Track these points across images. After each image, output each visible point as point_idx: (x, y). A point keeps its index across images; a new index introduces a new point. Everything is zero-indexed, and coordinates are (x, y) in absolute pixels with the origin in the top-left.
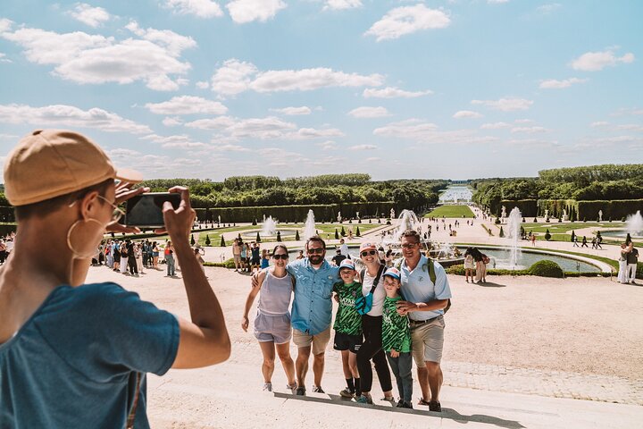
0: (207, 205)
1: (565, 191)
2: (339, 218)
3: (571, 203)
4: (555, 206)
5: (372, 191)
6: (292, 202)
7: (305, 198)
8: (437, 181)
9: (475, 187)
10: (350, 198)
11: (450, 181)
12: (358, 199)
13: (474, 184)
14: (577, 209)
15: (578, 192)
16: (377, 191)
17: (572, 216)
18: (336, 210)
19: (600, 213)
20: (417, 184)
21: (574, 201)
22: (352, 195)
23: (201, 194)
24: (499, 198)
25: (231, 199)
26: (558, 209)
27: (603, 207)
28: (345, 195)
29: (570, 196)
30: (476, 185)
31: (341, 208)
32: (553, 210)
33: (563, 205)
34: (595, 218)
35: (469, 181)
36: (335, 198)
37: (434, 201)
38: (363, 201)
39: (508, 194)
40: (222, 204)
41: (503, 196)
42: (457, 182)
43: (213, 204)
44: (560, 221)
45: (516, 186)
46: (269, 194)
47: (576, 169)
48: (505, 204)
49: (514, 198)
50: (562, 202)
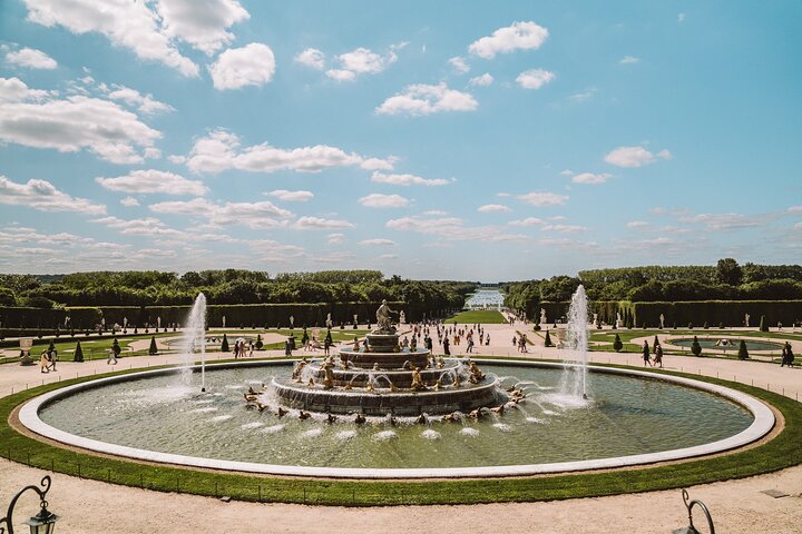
0: (143, 301)
1: (616, 289)
2: (329, 321)
3: (625, 305)
4: (606, 309)
5: (376, 287)
6: (264, 300)
7: (283, 294)
8: (464, 283)
9: (507, 291)
10: (346, 295)
11: (479, 283)
12: (358, 297)
13: (505, 287)
14: (633, 311)
15: (633, 291)
16: (383, 288)
17: (628, 322)
18: (324, 311)
19: (662, 318)
20: (440, 286)
21: (629, 302)
22: (349, 292)
23: (137, 287)
24: (537, 298)
25: (179, 293)
26: (610, 314)
27: (664, 309)
28: (339, 292)
29: (623, 296)
30: (508, 288)
31: (333, 309)
32: (602, 314)
33: (615, 307)
34: (657, 324)
35: (501, 284)
36: (325, 295)
37: (459, 305)
38: (364, 299)
39: (548, 293)
40: (166, 300)
41: (542, 297)
42: (487, 285)
43: (151, 301)
44: (615, 328)
45: (557, 284)
46: (233, 288)
47: (620, 270)
48: (545, 306)
49: (554, 299)
50: (614, 304)
